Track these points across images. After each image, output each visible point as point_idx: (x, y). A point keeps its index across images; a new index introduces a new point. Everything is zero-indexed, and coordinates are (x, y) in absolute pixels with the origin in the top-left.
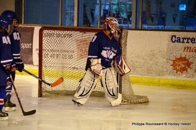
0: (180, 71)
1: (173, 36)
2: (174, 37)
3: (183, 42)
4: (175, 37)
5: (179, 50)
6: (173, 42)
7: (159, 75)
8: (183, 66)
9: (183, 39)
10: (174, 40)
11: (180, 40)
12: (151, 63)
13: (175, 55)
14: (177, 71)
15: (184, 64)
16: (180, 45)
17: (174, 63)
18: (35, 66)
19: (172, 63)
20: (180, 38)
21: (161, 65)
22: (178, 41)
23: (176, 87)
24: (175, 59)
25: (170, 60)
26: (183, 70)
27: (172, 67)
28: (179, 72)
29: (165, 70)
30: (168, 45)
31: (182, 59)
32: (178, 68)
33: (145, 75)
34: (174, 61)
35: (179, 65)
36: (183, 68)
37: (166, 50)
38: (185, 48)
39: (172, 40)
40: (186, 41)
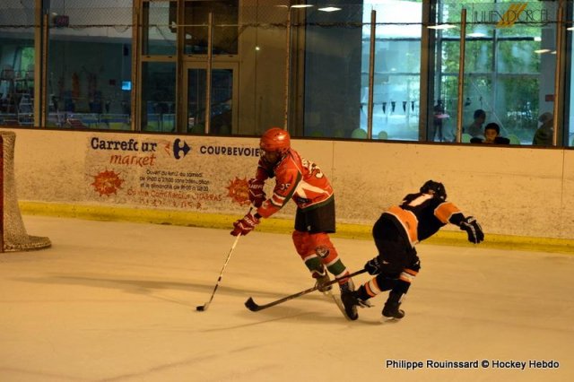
0: (106, 193)
1: (94, 139)
2: (95, 141)
3: (109, 148)
4: (97, 139)
5: (104, 160)
6: (94, 148)
7: (74, 200)
8: (110, 185)
9: (110, 143)
10: (95, 146)
11: (104, 145)
12: (62, 181)
13: (97, 168)
14: (102, 193)
15: (111, 182)
16: (104, 152)
17: (96, 181)
19: (94, 180)
20: (104, 142)
21: (77, 184)
22: (102, 146)
23: (98, 218)
24: (97, 175)
25: (90, 175)
26: (110, 191)
27: (92, 188)
28: (103, 195)
29: (83, 191)
30: (87, 152)
31: (108, 174)
32: (102, 189)
33: (53, 200)
34: (96, 178)
35: (104, 184)
36: (110, 188)
37: (83, 161)
38: (112, 158)
39: (92, 144)
40: (113, 146)
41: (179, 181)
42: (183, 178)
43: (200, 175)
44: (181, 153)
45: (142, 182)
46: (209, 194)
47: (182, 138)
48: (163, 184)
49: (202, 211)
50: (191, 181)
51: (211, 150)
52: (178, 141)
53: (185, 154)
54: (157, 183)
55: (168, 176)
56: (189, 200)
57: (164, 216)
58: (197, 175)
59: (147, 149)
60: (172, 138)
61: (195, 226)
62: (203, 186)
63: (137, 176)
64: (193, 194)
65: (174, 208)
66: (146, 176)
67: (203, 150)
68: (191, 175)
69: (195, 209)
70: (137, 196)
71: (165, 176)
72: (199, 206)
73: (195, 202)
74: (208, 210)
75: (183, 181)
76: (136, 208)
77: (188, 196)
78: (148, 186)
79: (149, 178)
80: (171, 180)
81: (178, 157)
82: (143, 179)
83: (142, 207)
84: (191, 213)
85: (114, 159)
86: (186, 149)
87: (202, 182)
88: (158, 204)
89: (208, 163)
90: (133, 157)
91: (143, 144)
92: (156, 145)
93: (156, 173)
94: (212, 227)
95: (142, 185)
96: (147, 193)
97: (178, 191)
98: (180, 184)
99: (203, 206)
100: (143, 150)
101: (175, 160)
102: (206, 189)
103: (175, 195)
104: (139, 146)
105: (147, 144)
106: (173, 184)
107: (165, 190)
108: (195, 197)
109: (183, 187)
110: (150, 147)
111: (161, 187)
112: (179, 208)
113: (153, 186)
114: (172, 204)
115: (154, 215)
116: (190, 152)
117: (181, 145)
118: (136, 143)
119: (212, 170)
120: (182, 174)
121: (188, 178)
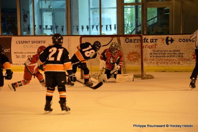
0: (133, 61)
2: (127, 39)
3: (134, 42)
6: (127, 42)
8: (135, 57)
9: (134, 40)
10: (127, 41)
13: (129, 50)
14: (131, 61)
15: (135, 56)
16: (132, 44)
17: (128, 56)
18: (14, 65)
19: (127, 56)
20: (132, 40)
24: (129, 53)
31: (134, 53)
32: (131, 59)
35: (132, 57)
36: (135, 59)
38: (136, 46)
39: (126, 41)
40: (136, 41)
41: (169, 54)
42: (171, 52)
43: (179, 51)
44: (169, 42)
45: (151, 55)
46: (184, 58)
47: (170, 36)
48: (161, 55)
49: (181, 65)
50: (175, 54)
51: (184, 40)
52: (168, 37)
53: (171, 43)
54: (158, 55)
55: (164, 52)
56: (174, 61)
57: (163, 69)
58: (177, 51)
59: (153, 42)
60: (165, 37)
61: (178, 72)
62: (181, 55)
63: (148, 53)
64: (176, 59)
65: (167, 65)
66: (153, 52)
67: (180, 40)
68: (175, 51)
69: (177, 65)
70: (149, 61)
71: (162, 52)
72: (179, 63)
73: (177, 62)
74: (183, 65)
75: (171, 54)
76: (149, 66)
77: (174, 60)
78: (154, 57)
79: (154, 53)
80: (165, 54)
81: (168, 44)
82: (152, 54)
83: (151, 65)
84: (176, 67)
85: (137, 47)
86: (172, 41)
87: (180, 53)
88: (159, 64)
89: (183, 46)
90: (146, 45)
91: (151, 40)
92: (157, 40)
93: (158, 51)
94: (186, 72)
95: (151, 57)
96: (154, 60)
97: (168, 58)
98: (169, 55)
99: (181, 63)
100: (151, 42)
101: (167, 45)
102: (182, 56)
103: (167, 60)
104: (149, 41)
105: (153, 40)
106: (166, 55)
107: (162, 58)
108: (177, 60)
109: (171, 56)
110: (154, 41)
111: (160, 57)
112: (169, 65)
113: (156, 56)
114: (166, 63)
115: (157, 68)
116: (174, 42)
117: (169, 39)
118: (148, 39)
119: (185, 49)
120: (170, 51)
121: (173, 52)
